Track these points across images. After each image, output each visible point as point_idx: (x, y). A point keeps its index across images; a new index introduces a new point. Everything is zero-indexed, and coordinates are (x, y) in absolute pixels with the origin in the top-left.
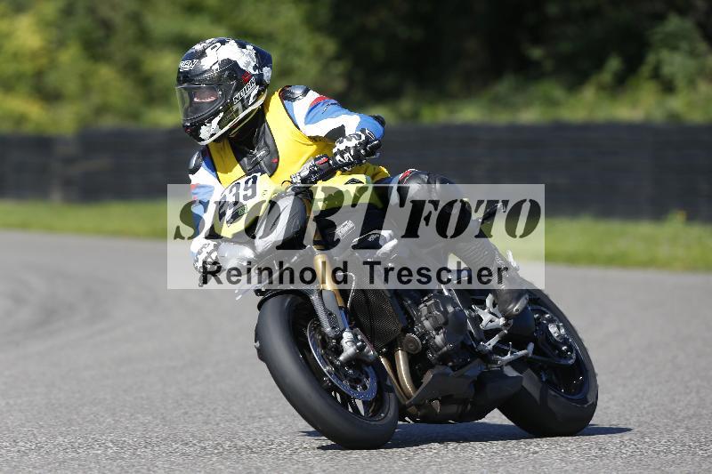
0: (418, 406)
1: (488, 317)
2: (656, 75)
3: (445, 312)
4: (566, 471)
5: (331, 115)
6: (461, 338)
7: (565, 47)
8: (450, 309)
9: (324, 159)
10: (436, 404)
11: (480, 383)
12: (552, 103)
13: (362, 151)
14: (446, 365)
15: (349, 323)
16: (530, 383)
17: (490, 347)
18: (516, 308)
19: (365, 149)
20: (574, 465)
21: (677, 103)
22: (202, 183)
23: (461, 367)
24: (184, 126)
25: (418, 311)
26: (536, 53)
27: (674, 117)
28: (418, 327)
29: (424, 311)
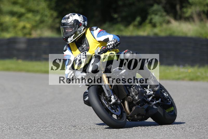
0: (131, 117)
1: (149, 92)
2: (150, 22)
3: (138, 90)
4: (125, 138)
5: (104, 35)
6: (143, 97)
7: (124, 14)
8: (140, 89)
9: (104, 47)
10: (135, 116)
11: (147, 110)
12: (120, 30)
13: (115, 45)
14: (139, 105)
15: (113, 93)
16: (160, 110)
17: (150, 100)
18: (156, 89)
19: (116, 44)
20: (128, 137)
21: (157, 30)
22: (67, 54)
23: (142, 105)
24: (63, 38)
25: (130, 90)
26: (116, 16)
27: (156, 34)
28: (131, 94)
29: (132, 90)
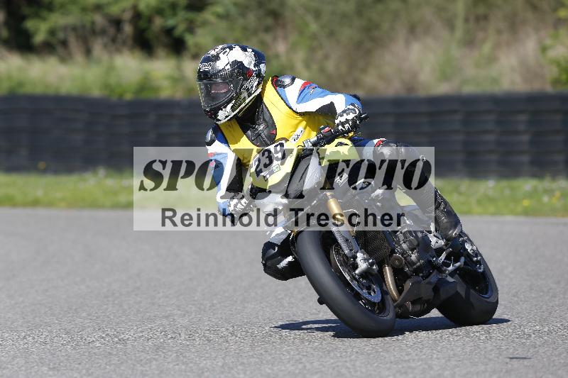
0: (400, 307)
1: (435, 240)
3: (417, 237)
8: (420, 235)
10: (409, 304)
11: (436, 288)
13: (357, 121)
14: (418, 276)
15: (360, 247)
17: (442, 261)
18: (454, 233)
19: (359, 120)
23: (427, 277)
24: (205, 111)
28: (398, 249)
29: (401, 237)
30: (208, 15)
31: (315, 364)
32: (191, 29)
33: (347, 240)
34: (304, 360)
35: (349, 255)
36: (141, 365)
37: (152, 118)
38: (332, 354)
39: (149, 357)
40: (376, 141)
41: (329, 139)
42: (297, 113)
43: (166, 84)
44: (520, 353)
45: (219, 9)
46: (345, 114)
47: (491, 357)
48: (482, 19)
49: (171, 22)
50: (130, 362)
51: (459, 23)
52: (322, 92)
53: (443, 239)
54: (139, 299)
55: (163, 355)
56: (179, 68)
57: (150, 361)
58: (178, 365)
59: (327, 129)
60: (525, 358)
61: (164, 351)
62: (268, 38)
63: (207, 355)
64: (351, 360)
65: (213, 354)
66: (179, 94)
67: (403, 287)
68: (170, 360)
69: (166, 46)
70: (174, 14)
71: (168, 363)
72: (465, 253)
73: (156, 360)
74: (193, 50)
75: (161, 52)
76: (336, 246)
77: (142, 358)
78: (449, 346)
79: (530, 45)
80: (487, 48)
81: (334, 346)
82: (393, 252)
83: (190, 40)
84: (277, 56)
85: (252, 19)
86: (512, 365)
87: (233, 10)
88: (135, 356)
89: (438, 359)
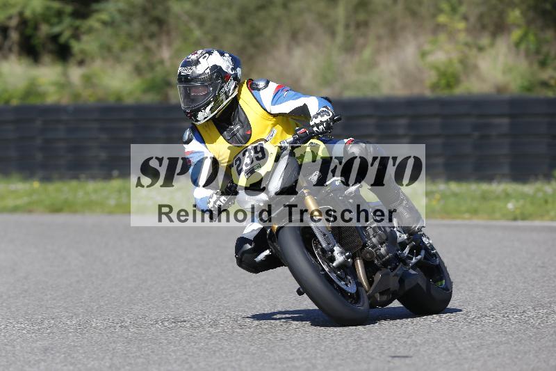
1: (398, 233)
3: (385, 232)
6: (396, 249)
13: (331, 123)
14: (387, 268)
15: (337, 242)
17: (406, 254)
18: (415, 227)
23: (394, 269)
24: (185, 112)
25: (366, 231)
28: (369, 243)
29: (371, 232)
30: (93, 22)
31: (200, 364)
32: (76, 36)
33: (324, 235)
34: (190, 360)
35: (327, 249)
36: (30, 366)
37: (38, 123)
38: (218, 354)
39: (37, 358)
40: (346, 141)
41: (304, 139)
42: (271, 114)
43: (52, 89)
44: (402, 351)
45: (104, 16)
46: (319, 116)
47: (373, 356)
48: (362, 25)
49: (56, 29)
50: (19, 363)
51: (340, 29)
52: (294, 95)
53: (405, 233)
54: (27, 301)
55: (51, 356)
56: (65, 74)
57: (38, 362)
58: (65, 365)
59: (302, 130)
60: (407, 357)
61: (53, 352)
62: (152, 44)
63: (95, 356)
64: (237, 360)
65: (100, 354)
66: (65, 100)
67: (373, 279)
68: (58, 361)
69: (51, 52)
70: (60, 22)
71: (57, 364)
72: (423, 246)
73: (44, 361)
74: (79, 57)
75: (46, 58)
76: (315, 240)
77: (31, 359)
78: (332, 346)
79: (409, 51)
80: (367, 53)
81: (220, 347)
82: (365, 245)
83: (76, 46)
84: (162, 62)
85: (136, 26)
86: (394, 363)
87: (118, 17)
88: (24, 358)
89: (322, 358)
